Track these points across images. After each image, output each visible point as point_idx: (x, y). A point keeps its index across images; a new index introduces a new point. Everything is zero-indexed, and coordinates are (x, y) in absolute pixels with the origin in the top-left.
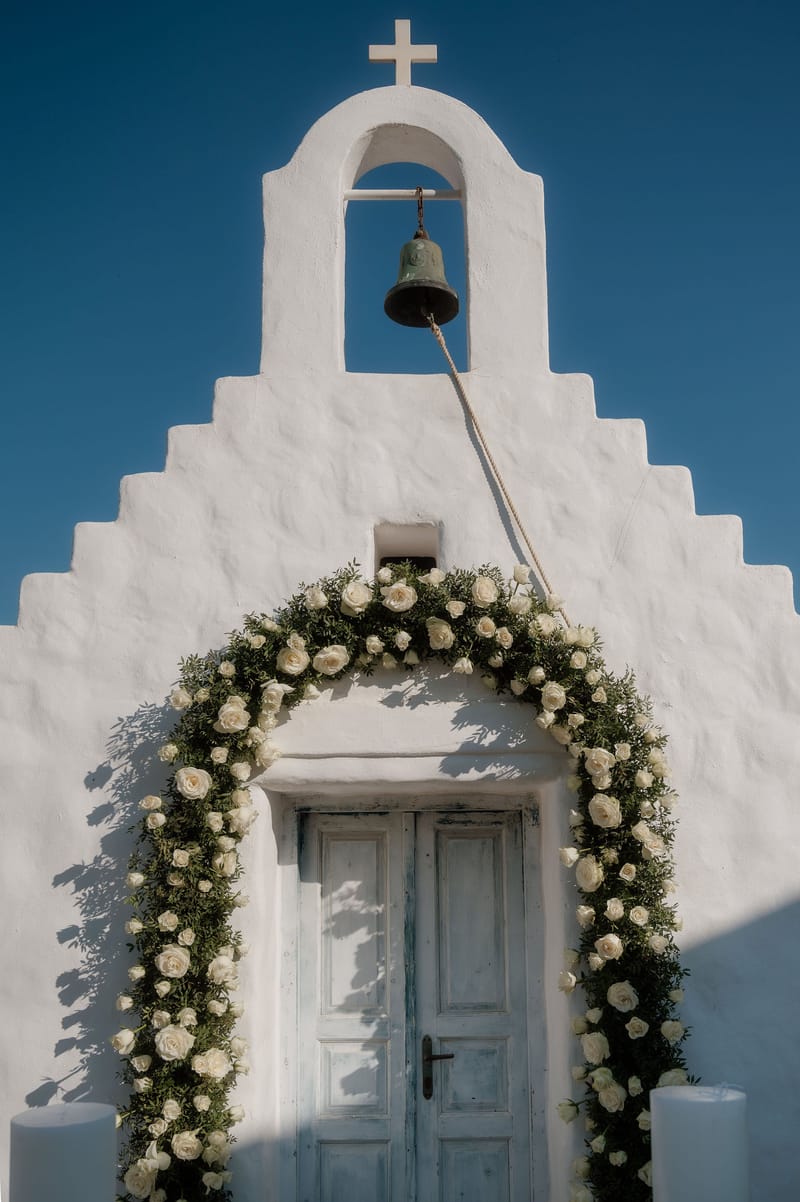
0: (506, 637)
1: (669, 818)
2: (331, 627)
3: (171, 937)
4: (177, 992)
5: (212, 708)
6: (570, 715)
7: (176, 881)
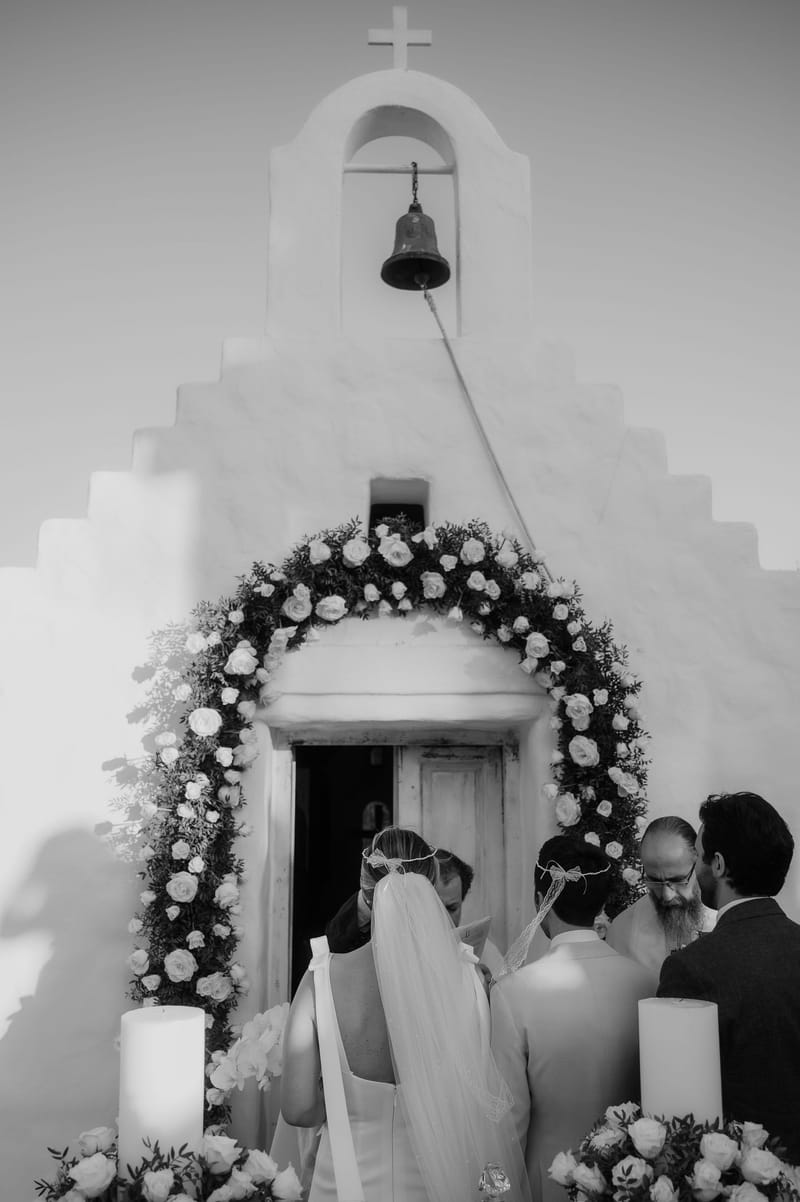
0: (494, 590)
1: (643, 758)
2: (334, 578)
3: (182, 865)
4: (186, 917)
5: (224, 650)
6: (553, 663)
7: (185, 811)
